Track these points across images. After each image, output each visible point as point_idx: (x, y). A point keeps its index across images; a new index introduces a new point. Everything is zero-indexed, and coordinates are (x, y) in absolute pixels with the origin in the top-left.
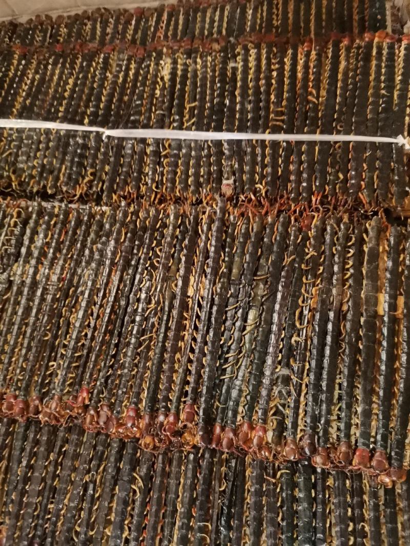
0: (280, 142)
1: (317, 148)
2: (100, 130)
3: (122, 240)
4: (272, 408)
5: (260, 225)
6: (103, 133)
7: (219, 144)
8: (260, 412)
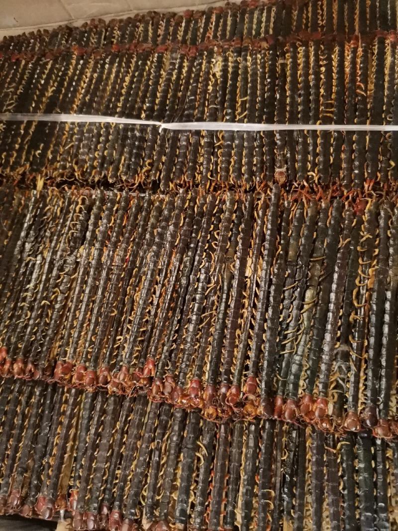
0: (331, 132)
1: (367, 138)
2: (157, 123)
3: (181, 225)
4: (332, 383)
5: (314, 210)
6: (160, 126)
7: (270, 134)
8: (321, 386)
